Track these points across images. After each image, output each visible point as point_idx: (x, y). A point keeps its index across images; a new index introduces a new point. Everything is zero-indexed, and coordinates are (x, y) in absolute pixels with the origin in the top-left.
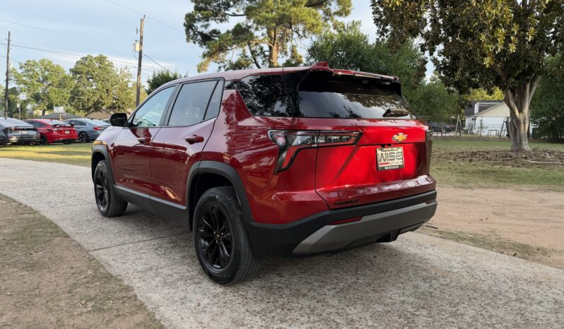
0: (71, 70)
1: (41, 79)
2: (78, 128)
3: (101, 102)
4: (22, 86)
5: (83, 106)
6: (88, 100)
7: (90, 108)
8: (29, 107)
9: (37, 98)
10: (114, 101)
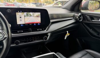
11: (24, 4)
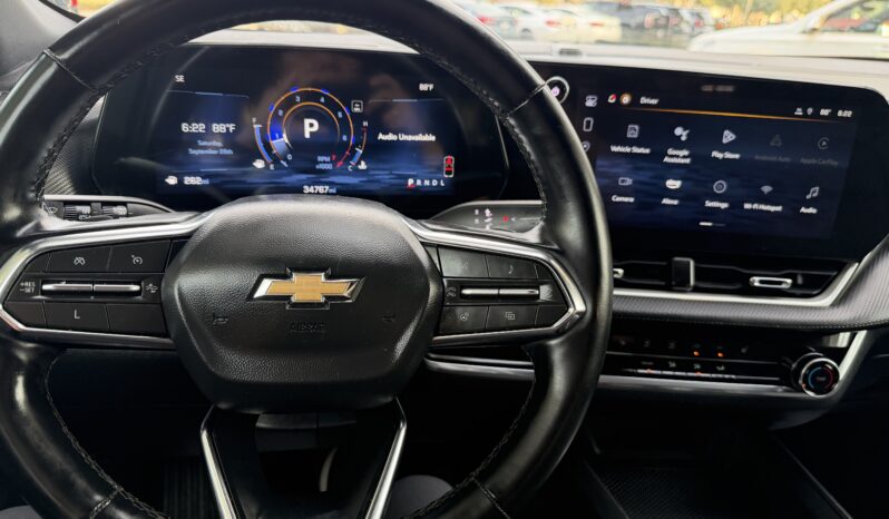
11: (525, 12)
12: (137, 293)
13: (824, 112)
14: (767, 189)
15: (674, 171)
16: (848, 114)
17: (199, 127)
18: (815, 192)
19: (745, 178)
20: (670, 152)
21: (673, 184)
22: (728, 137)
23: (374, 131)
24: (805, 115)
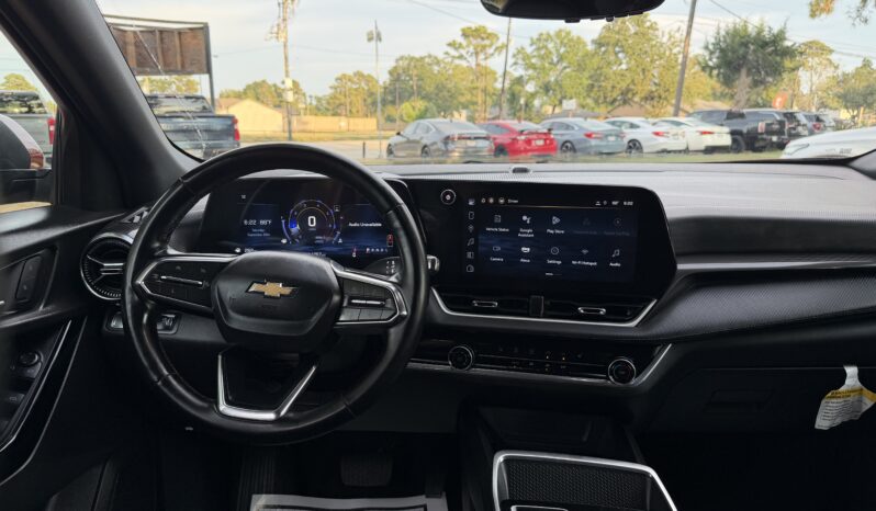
0: (594, 42)
1: (555, 60)
2: (562, 135)
3: (632, 90)
4: (530, 72)
5: (605, 98)
6: (613, 87)
7: (615, 100)
8: (537, 103)
9: (547, 88)
10: (654, 89)
12: (201, 286)
13: (615, 203)
14: (585, 252)
15: (525, 242)
16: (630, 203)
17: (253, 222)
18: (617, 253)
19: (570, 246)
20: (521, 230)
21: (526, 250)
22: (556, 220)
23: (346, 222)
24: (602, 205)
